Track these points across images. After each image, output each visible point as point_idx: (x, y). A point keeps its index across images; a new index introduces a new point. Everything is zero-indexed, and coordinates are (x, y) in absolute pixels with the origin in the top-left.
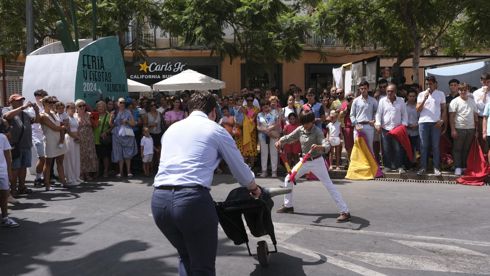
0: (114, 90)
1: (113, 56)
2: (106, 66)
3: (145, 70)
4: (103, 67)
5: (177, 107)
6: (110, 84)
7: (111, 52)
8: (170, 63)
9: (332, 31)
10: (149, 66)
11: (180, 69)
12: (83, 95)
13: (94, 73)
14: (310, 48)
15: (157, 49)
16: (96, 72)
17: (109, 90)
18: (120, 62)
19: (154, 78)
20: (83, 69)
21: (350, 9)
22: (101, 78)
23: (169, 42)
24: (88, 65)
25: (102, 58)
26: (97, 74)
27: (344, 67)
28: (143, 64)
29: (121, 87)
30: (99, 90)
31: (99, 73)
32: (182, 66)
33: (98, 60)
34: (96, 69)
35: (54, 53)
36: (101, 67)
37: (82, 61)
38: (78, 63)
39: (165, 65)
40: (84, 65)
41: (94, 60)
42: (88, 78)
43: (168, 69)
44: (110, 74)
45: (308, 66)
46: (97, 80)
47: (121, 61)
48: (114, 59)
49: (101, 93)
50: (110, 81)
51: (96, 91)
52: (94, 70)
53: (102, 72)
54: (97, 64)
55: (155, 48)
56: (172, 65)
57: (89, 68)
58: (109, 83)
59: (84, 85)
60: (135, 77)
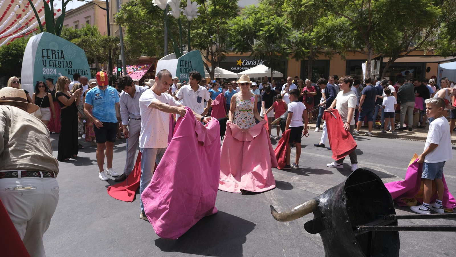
2: (193, 66)
3: (240, 65)
4: (191, 66)
10: (242, 62)
11: (261, 64)
18: (201, 63)
20: (180, 67)
24: (183, 66)
25: (190, 61)
26: (187, 70)
27: (367, 63)
28: (239, 61)
31: (189, 69)
32: (263, 62)
33: (188, 63)
35: (172, 59)
37: (180, 63)
38: (178, 65)
39: (252, 61)
40: (181, 65)
41: (186, 63)
42: (183, 72)
43: (253, 64)
48: (198, 62)
52: (186, 68)
54: (188, 65)
56: (256, 61)
60: (234, 69)
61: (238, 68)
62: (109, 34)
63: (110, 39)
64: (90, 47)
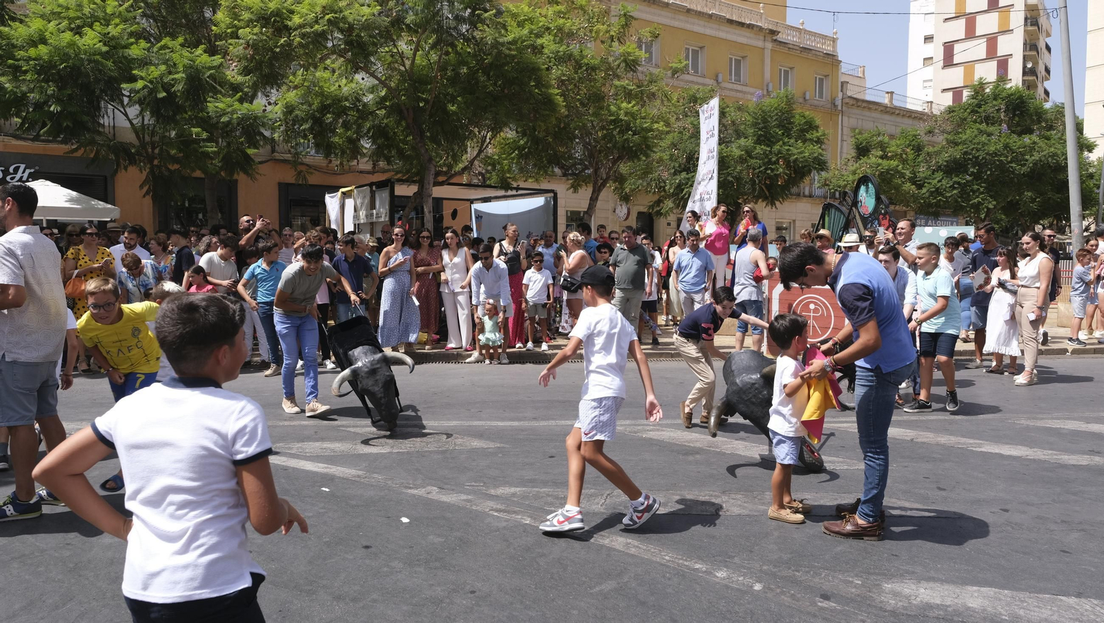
9: (305, 137)
11: (22, 177)
21: (329, 106)
27: (343, 193)
32: (28, 171)
45: (284, 188)
56: (3, 168)
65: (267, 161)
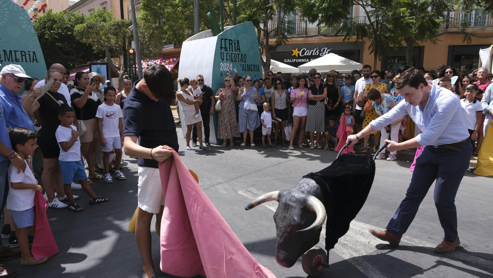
0: (249, 70)
1: (249, 39)
2: (242, 49)
3: (297, 55)
4: (239, 49)
5: (302, 85)
6: (245, 65)
7: (247, 36)
8: (318, 48)
10: (300, 51)
11: (325, 54)
12: (220, 74)
13: (231, 54)
14: (456, 30)
15: (307, 37)
16: (233, 54)
17: (244, 69)
18: (255, 45)
19: (304, 61)
20: (220, 51)
22: (237, 59)
23: (318, 30)
24: (225, 48)
25: (238, 41)
26: (233, 55)
28: (295, 50)
29: (256, 67)
30: (235, 70)
31: (235, 55)
32: (328, 50)
33: (235, 43)
34: (232, 51)
36: (237, 49)
37: (220, 44)
38: (216, 46)
39: (313, 51)
40: (221, 48)
41: (231, 43)
42: (225, 59)
43: (315, 54)
44: (245, 55)
45: (452, 48)
46: (234, 61)
47: (257, 44)
48: (250, 42)
49: (237, 72)
50: (246, 62)
51: (232, 70)
53: (238, 54)
54: (234, 47)
55: (305, 35)
56: (319, 50)
57: (226, 50)
58: (244, 63)
59: (221, 65)
60: (288, 61)
61: (294, 60)
62: (122, 17)
63: (123, 23)
64: (98, 34)
65: (443, 34)
